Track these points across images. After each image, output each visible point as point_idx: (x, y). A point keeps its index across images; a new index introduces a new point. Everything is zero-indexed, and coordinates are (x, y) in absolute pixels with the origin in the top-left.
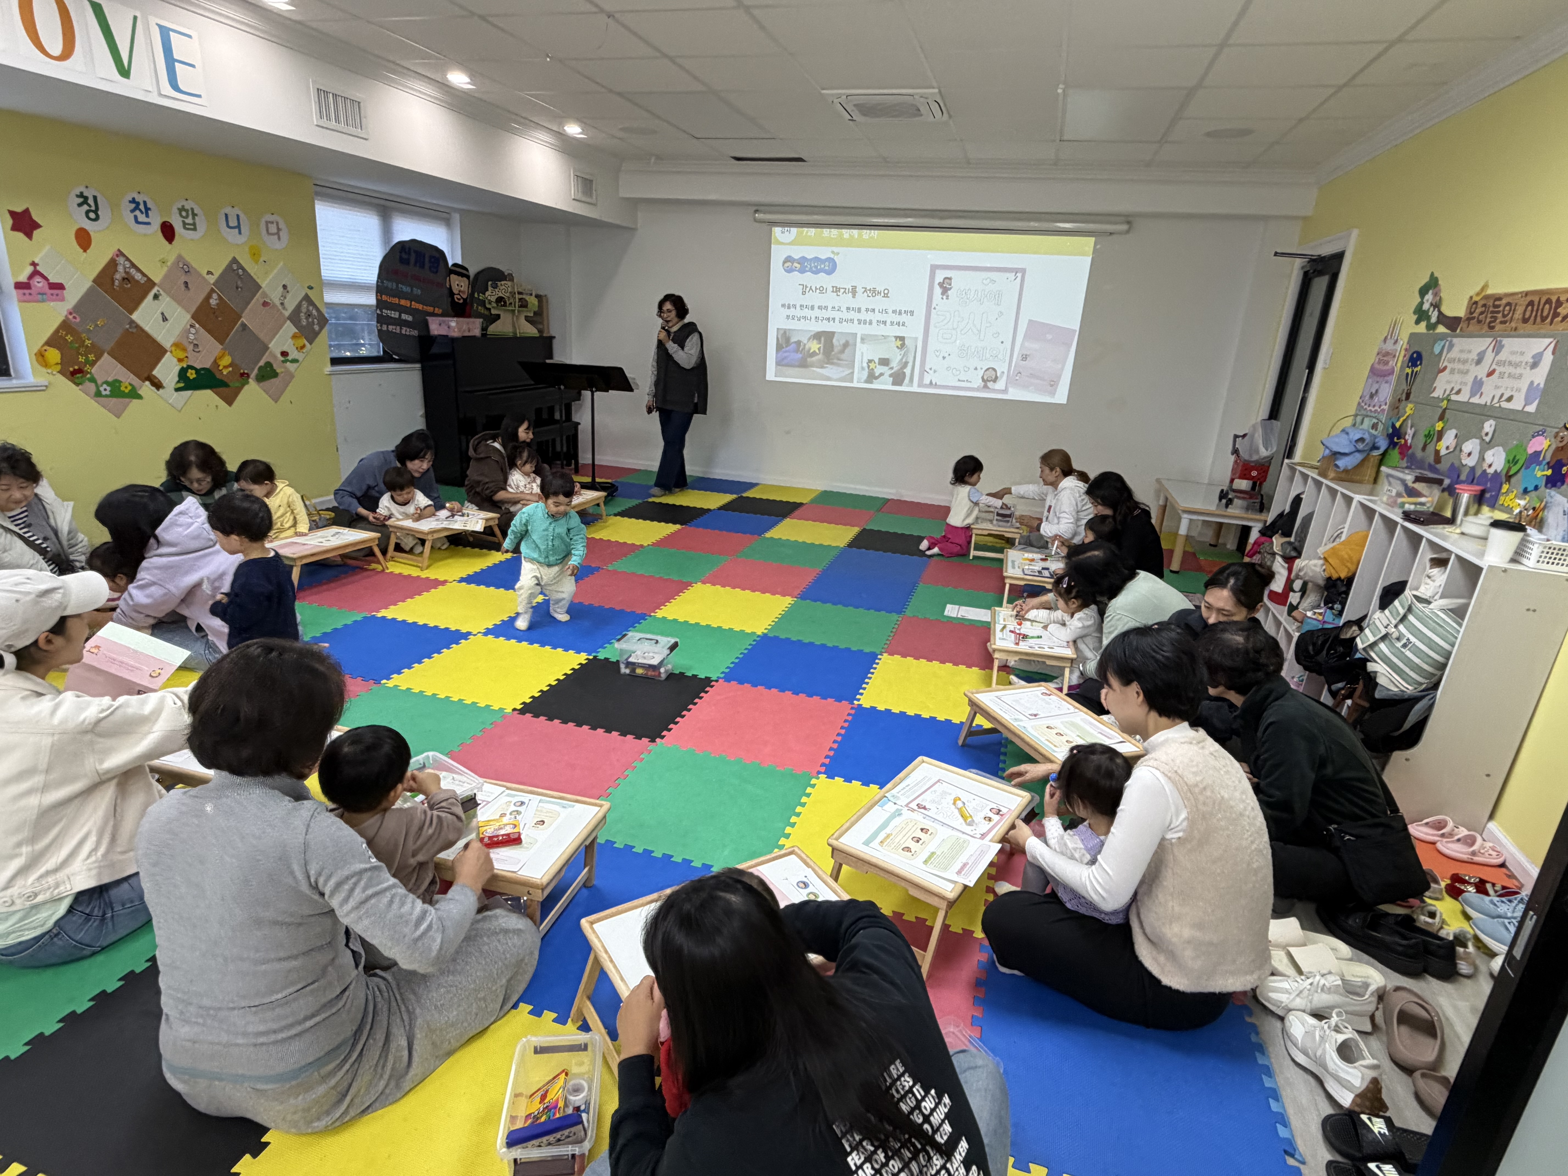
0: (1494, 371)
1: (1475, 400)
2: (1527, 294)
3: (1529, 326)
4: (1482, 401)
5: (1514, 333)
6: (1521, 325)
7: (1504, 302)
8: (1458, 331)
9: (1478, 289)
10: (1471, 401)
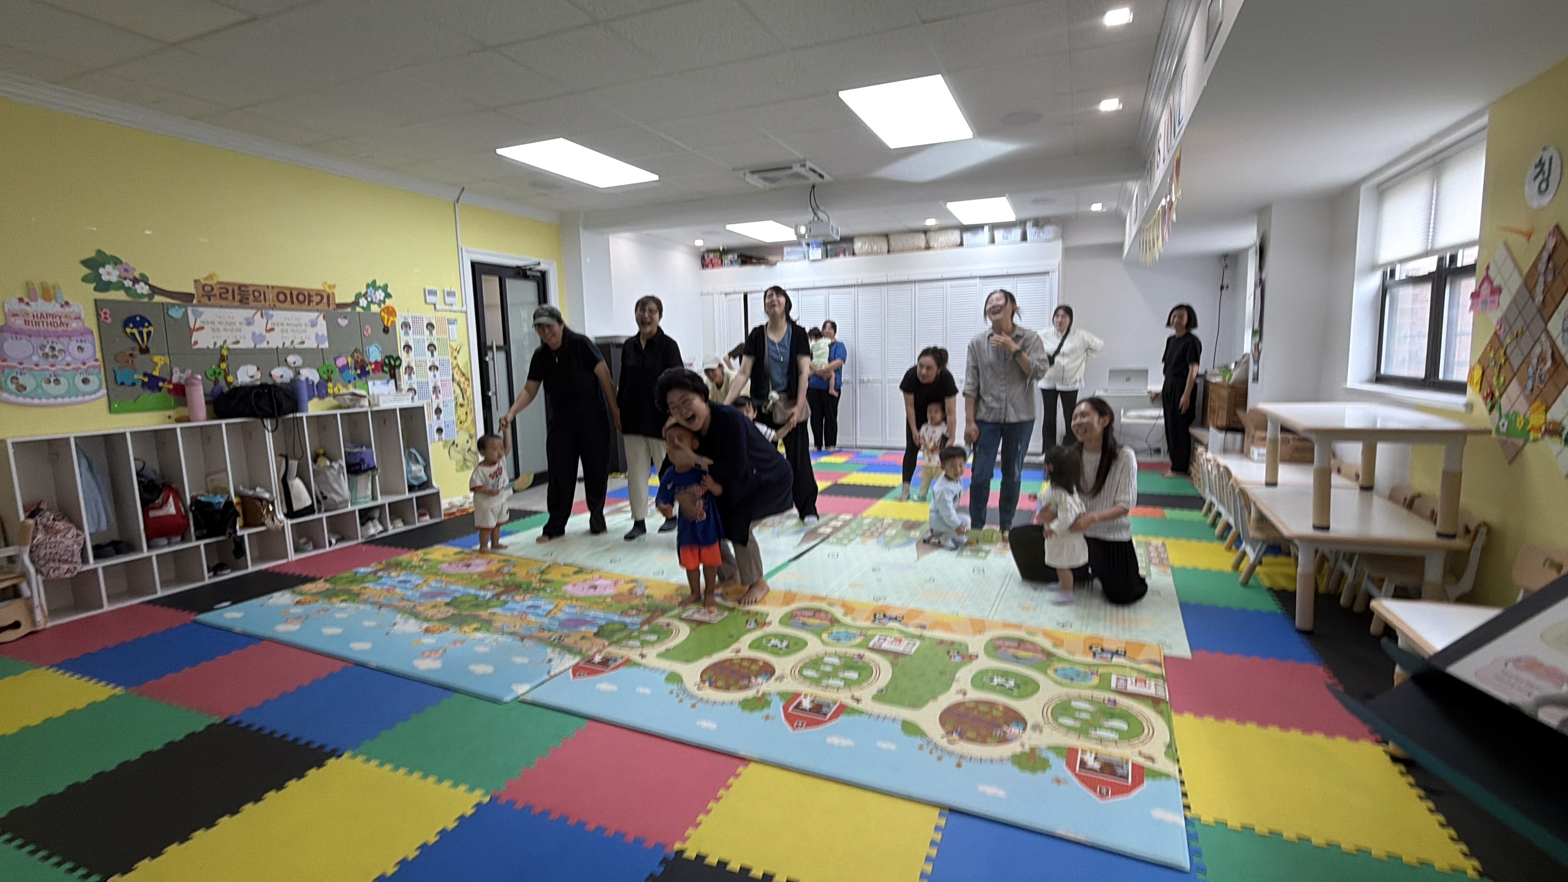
0: (272, 330)
1: (264, 345)
2: (273, 287)
3: (288, 304)
4: (273, 345)
5: (274, 308)
6: (277, 304)
7: (251, 289)
8: (195, 301)
9: (205, 275)
10: (258, 346)
